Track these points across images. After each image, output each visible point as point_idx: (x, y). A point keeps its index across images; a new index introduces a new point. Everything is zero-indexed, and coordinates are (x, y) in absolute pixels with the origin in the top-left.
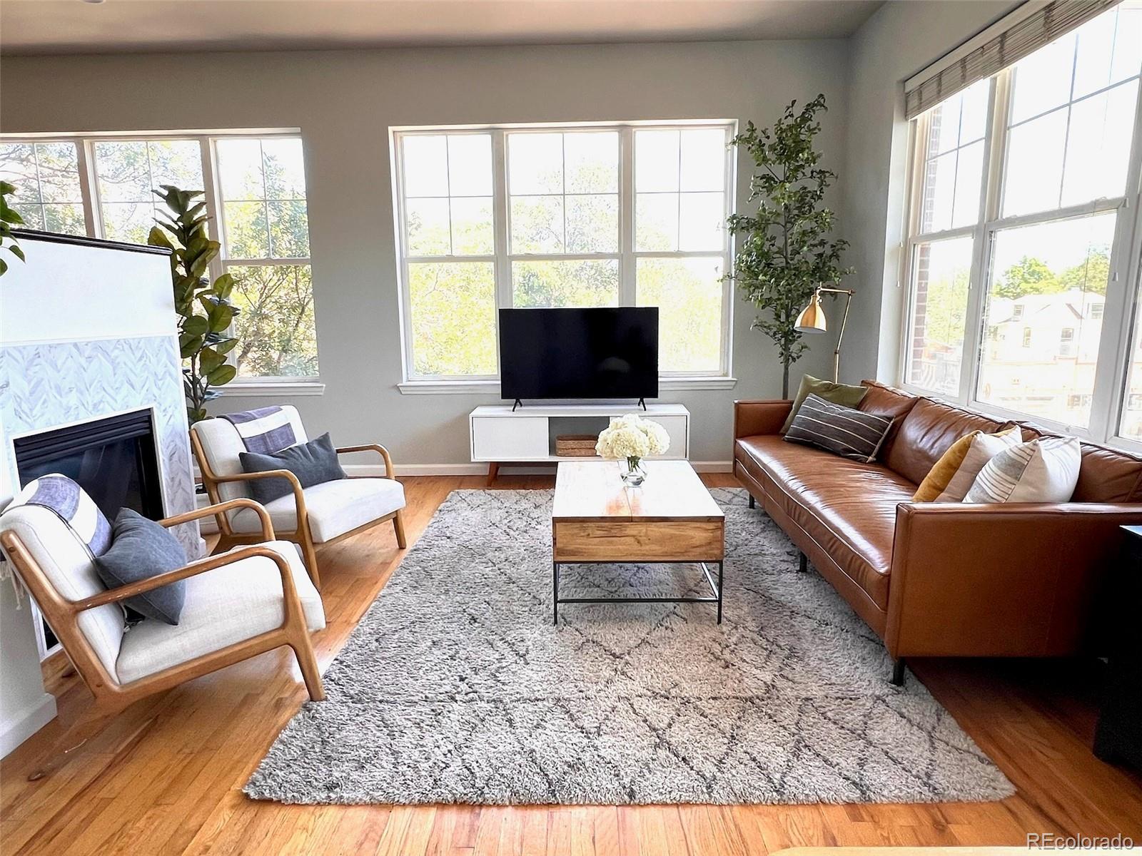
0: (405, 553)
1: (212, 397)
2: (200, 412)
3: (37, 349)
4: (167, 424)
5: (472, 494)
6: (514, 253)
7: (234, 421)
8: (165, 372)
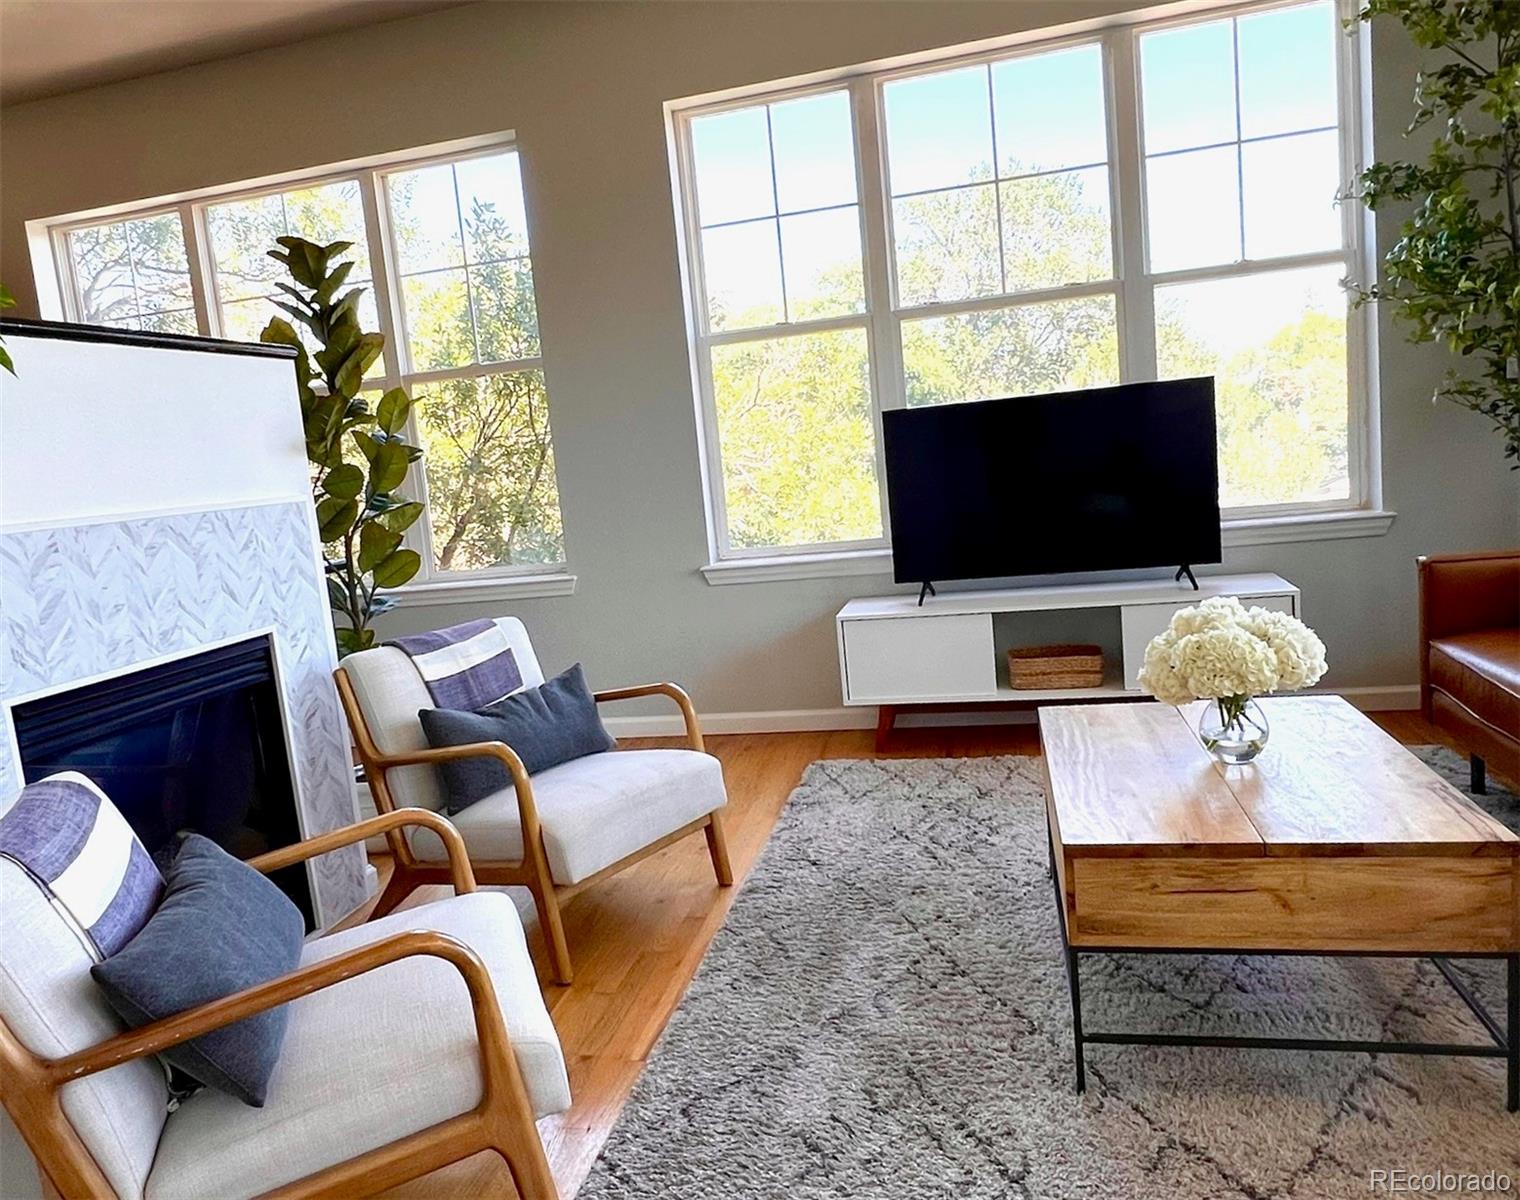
0: (731, 897)
1: (384, 608)
2: (364, 637)
3: (52, 536)
4: (299, 661)
5: (850, 768)
6: (903, 305)
7: (410, 650)
8: (292, 569)
